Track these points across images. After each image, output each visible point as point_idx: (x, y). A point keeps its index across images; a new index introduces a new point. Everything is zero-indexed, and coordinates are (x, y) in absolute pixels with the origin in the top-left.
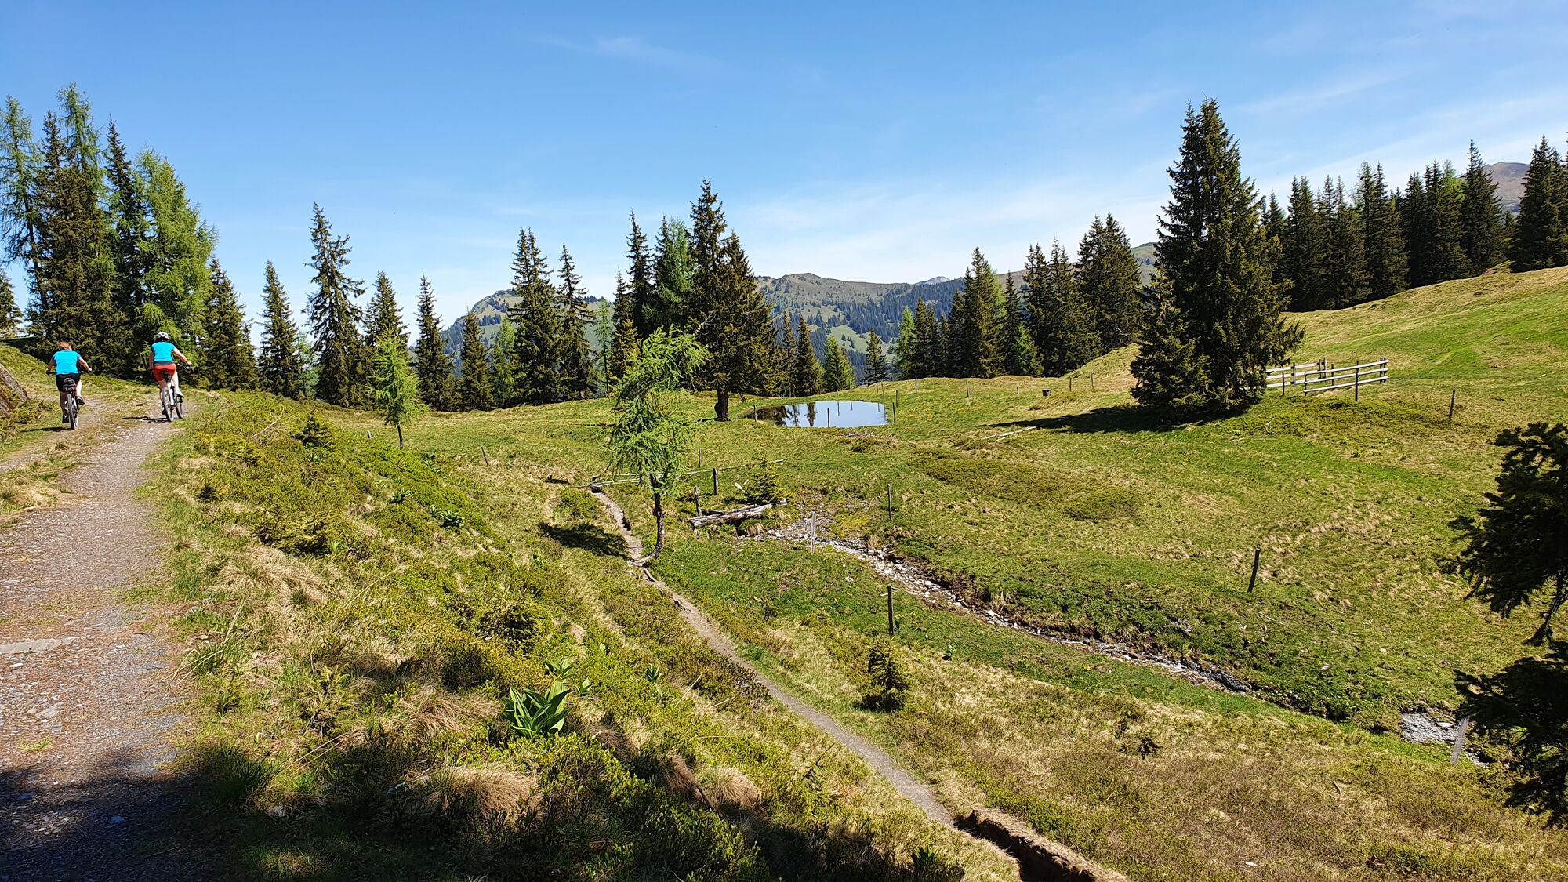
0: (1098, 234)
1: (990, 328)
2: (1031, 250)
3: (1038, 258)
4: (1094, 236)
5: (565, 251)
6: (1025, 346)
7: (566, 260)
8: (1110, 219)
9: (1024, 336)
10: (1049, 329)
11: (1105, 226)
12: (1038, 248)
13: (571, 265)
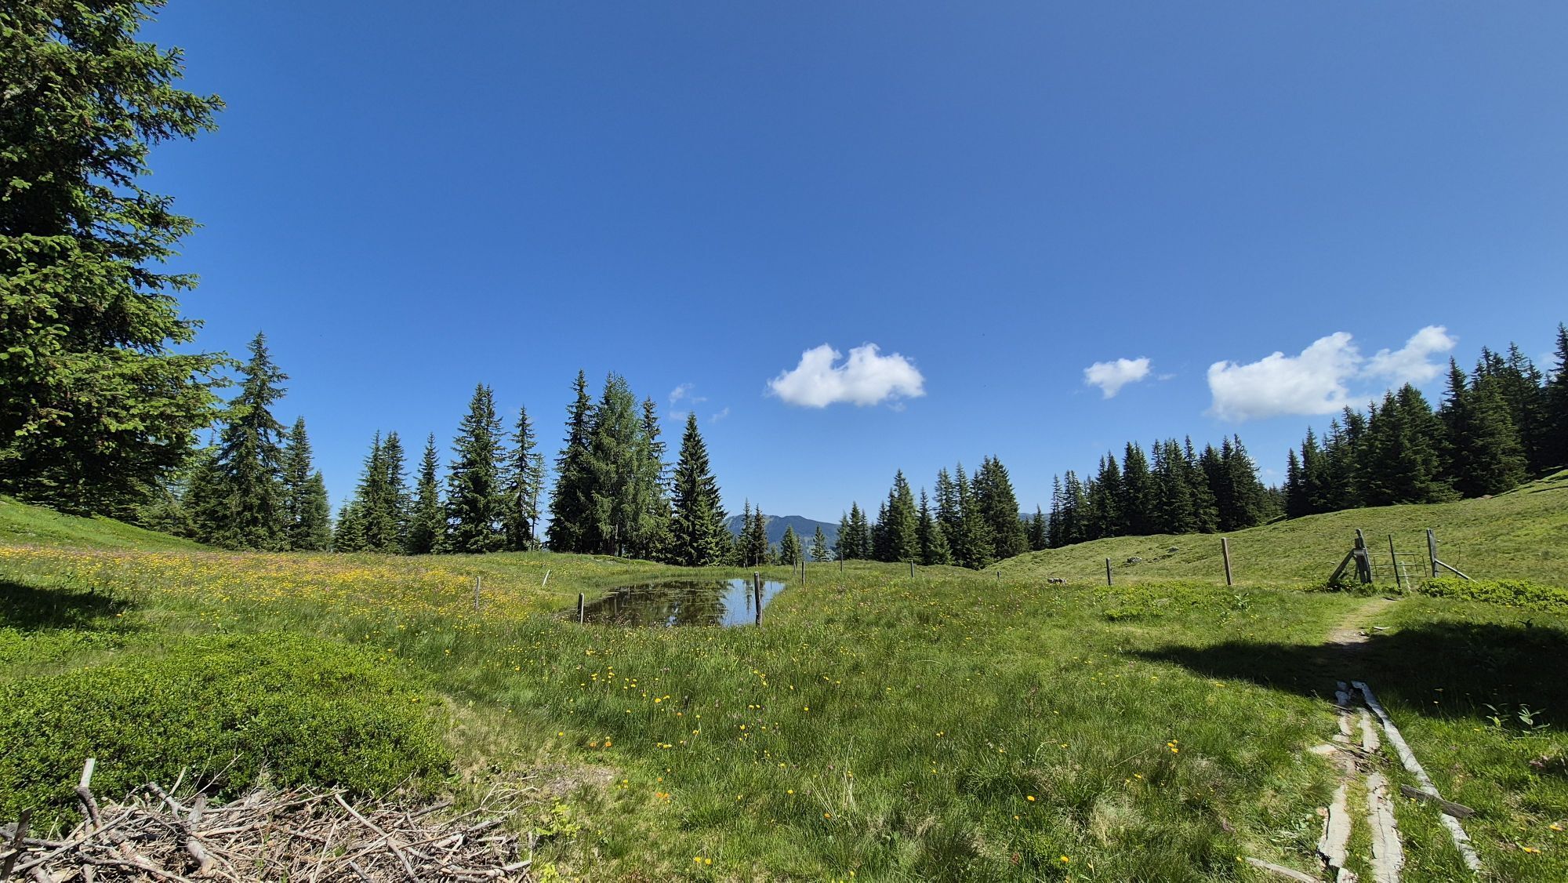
0: (988, 473)
1: (909, 536)
2: (939, 476)
3: (946, 483)
4: (985, 474)
12: (945, 473)
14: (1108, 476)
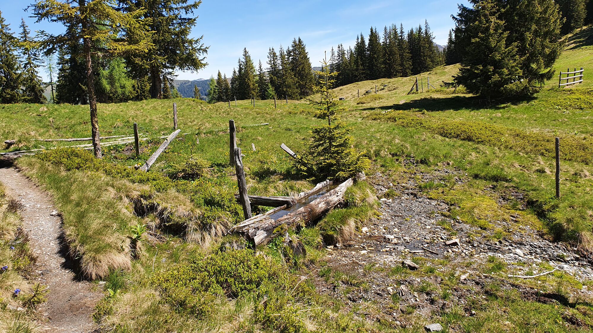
0: (295, 46)
1: (254, 85)
2: (270, 50)
3: (273, 54)
4: (294, 47)
5: (23, 22)
6: (272, 93)
7: (24, 27)
8: (300, 40)
9: (271, 89)
10: (279, 87)
11: (298, 42)
12: (273, 49)
13: (28, 31)
14: (360, 46)
